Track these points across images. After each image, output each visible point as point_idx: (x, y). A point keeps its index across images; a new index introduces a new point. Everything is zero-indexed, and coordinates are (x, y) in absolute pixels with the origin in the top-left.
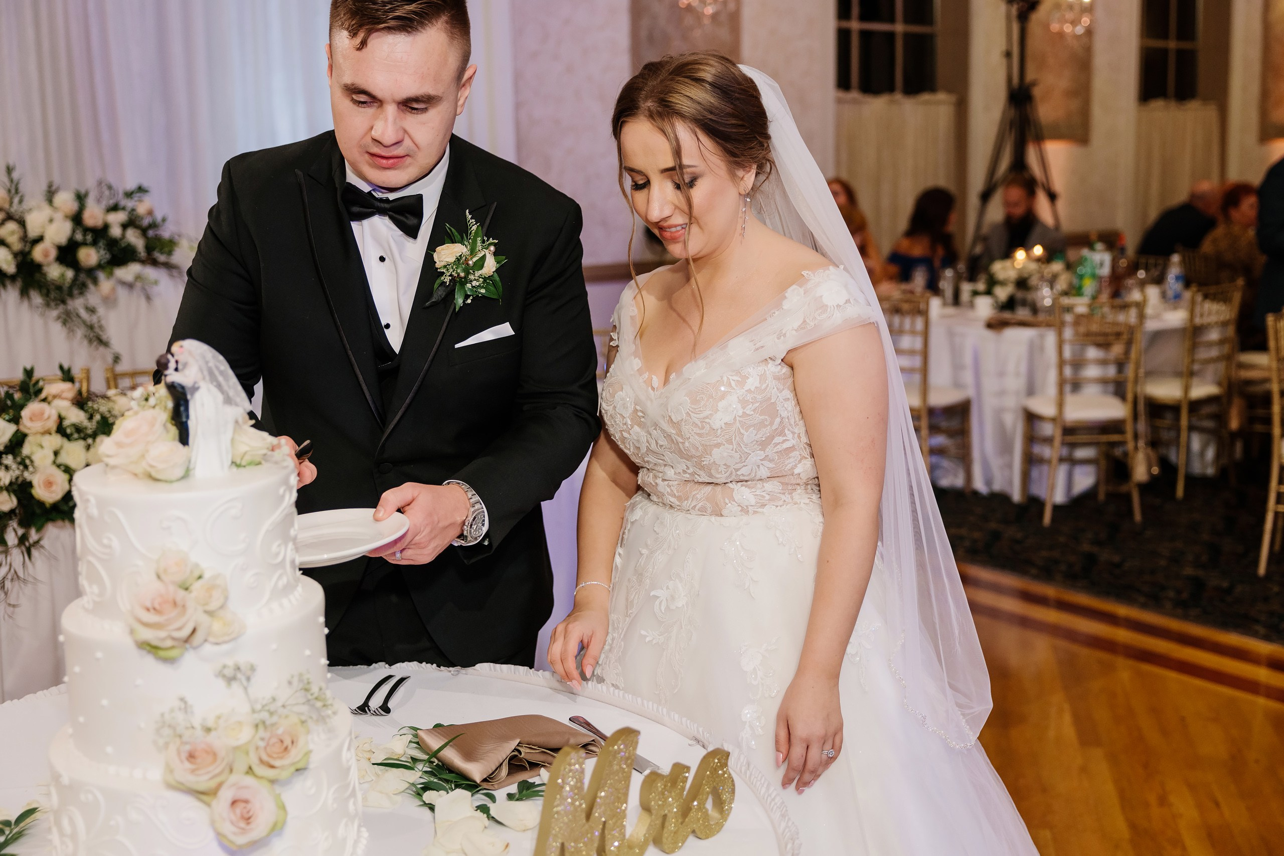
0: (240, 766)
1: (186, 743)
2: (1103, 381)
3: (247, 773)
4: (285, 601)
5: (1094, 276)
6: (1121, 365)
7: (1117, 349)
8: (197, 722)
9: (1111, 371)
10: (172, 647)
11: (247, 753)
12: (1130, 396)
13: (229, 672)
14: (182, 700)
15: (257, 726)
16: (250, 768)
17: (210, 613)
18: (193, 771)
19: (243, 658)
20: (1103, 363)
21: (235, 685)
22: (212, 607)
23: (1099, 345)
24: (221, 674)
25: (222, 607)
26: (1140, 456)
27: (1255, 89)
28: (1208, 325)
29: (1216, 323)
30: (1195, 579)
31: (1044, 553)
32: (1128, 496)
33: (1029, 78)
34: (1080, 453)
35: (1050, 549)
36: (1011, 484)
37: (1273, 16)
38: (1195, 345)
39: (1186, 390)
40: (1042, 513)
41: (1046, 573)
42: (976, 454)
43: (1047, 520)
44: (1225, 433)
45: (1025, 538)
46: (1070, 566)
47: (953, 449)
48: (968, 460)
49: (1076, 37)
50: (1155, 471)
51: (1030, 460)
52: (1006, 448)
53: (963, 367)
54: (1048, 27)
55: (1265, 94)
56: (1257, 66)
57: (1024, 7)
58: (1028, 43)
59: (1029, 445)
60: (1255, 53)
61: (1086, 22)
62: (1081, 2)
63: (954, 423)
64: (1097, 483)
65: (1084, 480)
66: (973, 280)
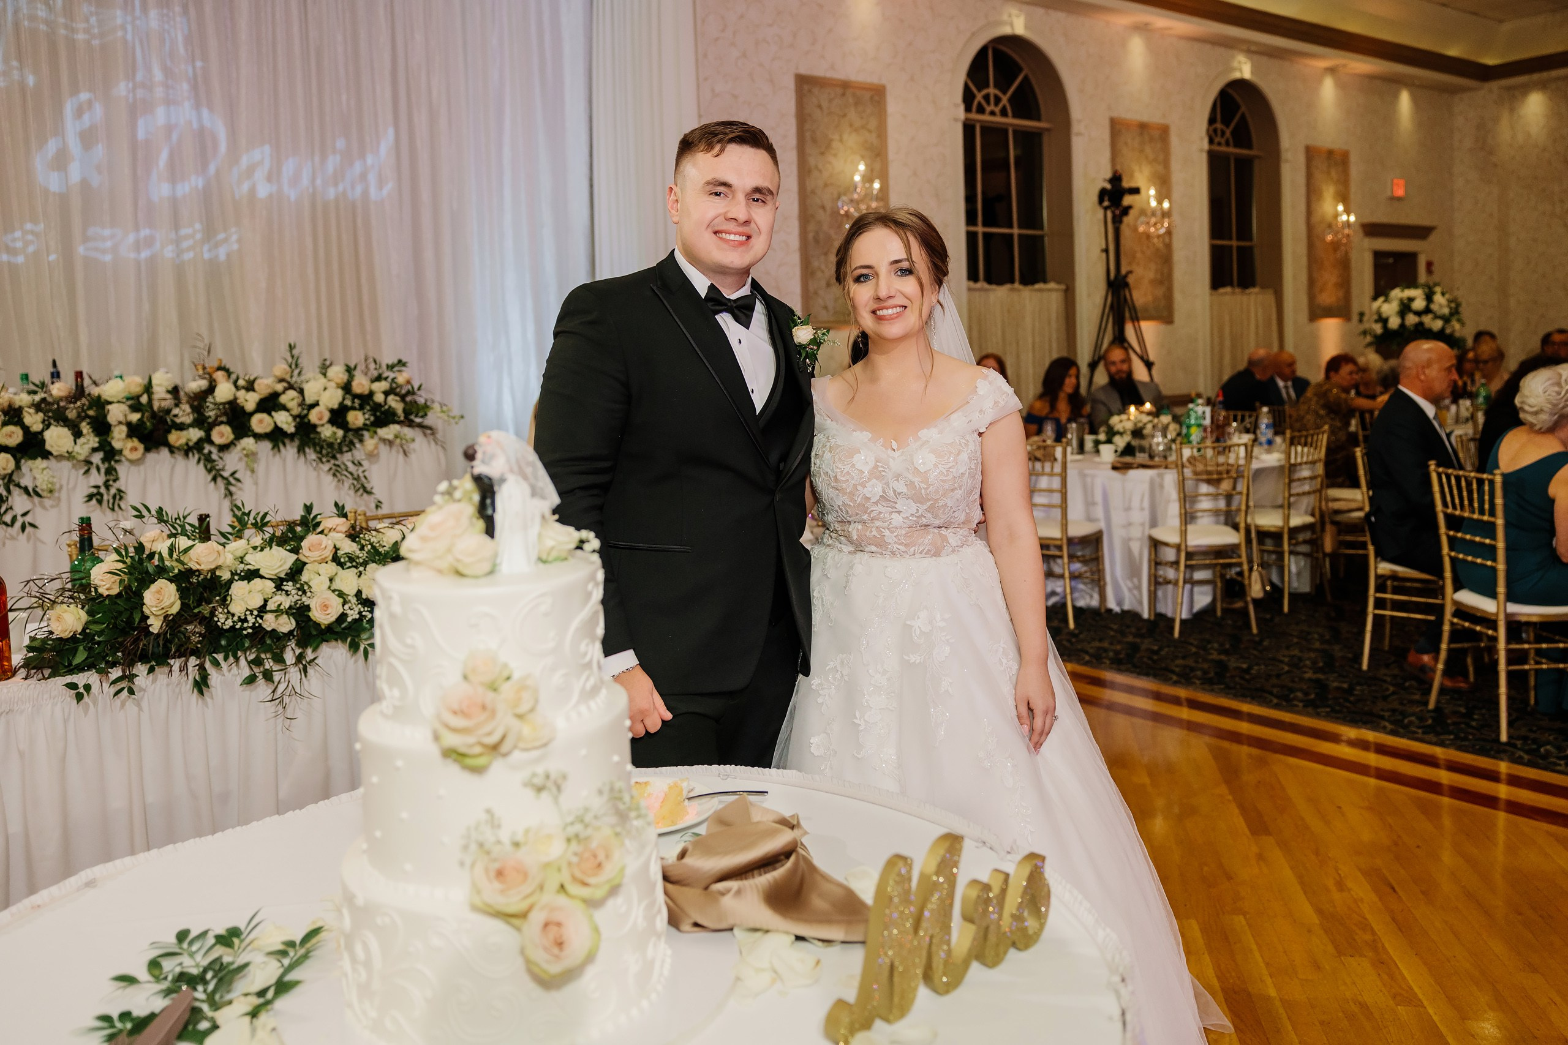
0: (552, 884)
1: (495, 860)
2: (1216, 512)
3: (558, 892)
4: (592, 704)
5: (1199, 426)
6: (1229, 498)
7: (1226, 485)
8: (505, 836)
9: (1222, 504)
10: (480, 755)
11: (559, 870)
12: (1242, 525)
13: (538, 781)
14: (488, 811)
15: (569, 840)
16: (562, 886)
17: (520, 717)
18: (502, 892)
19: (554, 765)
20: (1215, 497)
21: (544, 795)
22: (523, 708)
23: (1209, 482)
24: (528, 784)
25: (532, 710)
26: (1255, 575)
27: (1304, 278)
28: (1300, 464)
29: (1306, 463)
30: (1317, 681)
31: (1179, 662)
32: (1245, 612)
33: (1123, 271)
34: (1199, 575)
35: (1184, 658)
36: (1141, 603)
37: (1315, 219)
38: (1291, 481)
39: (1287, 519)
40: (1172, 628)
41: (1185, 678)
42: (1108, 578)
43: (1176, 634)
44: (1321, 555)
45: (1161, 649)
46: (1205, 672)
47: (1088, 574)
48: (1102, 583)
49: (1159, 236)
50: (1268, 588)
51: (1156, 582)
52: (1133, 571)
53: (1094, 504)
54: (1135, 229)
55: (1311, 282)
56: (1304, 261)
57: (1118, 212)
58: (1123, 241)
59: (1156, 569)
60: (1302, 249)
61: (1166, 225)
62: (1162, 208)
63: (1088, 552)
64: (1214, 600)
65: (1203, 598)
66: (1093, 431)
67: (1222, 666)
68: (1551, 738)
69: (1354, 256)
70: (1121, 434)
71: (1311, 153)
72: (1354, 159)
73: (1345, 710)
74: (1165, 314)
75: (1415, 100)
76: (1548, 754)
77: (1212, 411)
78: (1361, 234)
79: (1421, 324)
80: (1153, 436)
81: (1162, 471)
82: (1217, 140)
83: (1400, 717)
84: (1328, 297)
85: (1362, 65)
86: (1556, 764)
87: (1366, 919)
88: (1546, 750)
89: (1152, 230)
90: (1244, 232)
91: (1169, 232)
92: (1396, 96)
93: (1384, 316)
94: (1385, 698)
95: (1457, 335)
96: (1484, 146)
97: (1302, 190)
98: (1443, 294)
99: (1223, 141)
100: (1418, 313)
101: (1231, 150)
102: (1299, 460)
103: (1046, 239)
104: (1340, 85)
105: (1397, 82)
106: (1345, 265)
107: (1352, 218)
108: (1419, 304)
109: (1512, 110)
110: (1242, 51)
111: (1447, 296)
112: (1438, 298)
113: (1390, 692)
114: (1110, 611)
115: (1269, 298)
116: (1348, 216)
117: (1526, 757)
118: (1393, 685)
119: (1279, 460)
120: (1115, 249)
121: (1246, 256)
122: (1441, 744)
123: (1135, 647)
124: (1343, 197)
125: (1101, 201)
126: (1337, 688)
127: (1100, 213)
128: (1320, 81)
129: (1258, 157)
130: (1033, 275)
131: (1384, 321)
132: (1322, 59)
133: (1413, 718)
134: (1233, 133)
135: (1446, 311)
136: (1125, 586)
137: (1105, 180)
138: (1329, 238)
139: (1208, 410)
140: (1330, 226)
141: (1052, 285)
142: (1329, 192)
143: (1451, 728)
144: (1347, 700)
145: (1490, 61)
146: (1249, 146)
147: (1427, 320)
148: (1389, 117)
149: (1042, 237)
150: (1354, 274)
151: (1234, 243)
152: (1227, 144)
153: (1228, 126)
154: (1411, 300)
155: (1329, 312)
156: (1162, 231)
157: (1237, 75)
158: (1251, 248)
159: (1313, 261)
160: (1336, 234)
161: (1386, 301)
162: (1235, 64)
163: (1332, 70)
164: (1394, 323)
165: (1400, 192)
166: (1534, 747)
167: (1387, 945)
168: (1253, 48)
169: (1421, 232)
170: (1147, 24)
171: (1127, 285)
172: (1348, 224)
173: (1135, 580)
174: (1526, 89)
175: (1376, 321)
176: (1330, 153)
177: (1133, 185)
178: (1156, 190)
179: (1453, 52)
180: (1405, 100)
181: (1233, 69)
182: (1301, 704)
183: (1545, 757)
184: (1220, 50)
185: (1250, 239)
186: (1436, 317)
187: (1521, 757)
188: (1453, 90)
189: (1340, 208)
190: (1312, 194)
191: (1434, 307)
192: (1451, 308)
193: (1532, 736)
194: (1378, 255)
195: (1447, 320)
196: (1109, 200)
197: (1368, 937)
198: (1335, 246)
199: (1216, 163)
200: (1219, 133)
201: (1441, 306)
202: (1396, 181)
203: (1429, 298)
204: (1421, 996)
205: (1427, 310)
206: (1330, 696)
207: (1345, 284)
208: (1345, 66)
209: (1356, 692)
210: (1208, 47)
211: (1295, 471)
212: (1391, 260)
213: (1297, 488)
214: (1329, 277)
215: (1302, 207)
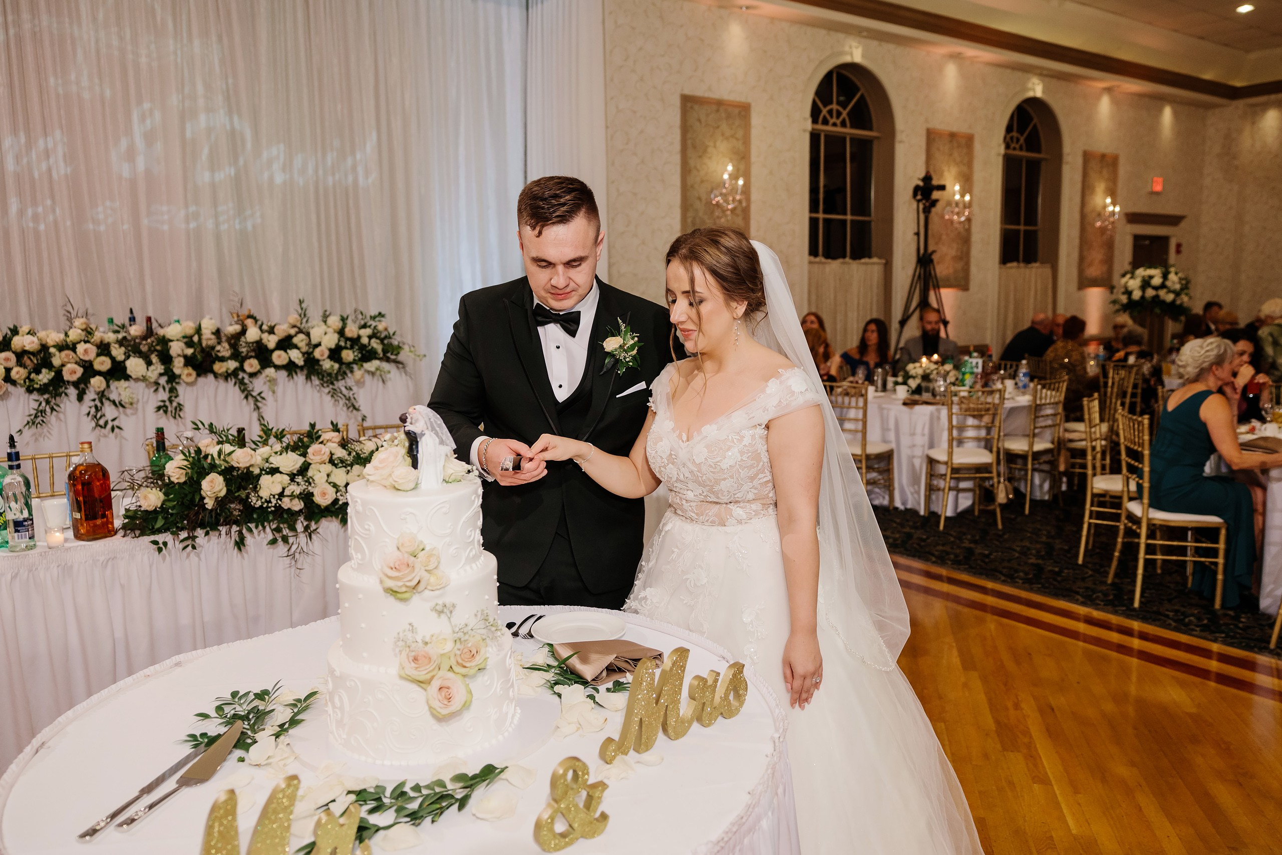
0: (445, 666)
1: (413, 651)
2: (977, 440)
3: (448, 670)
5: (972, 373)
6: (988, 429)
7: (986, 419)
8: (419, 638)
9: (983, 433)
10: (406, 592)
11: (450, 658)
12: (994, 449)
13: (439, 608)
14: (410, 624)
15: (455, 641)
16: (451, 667)
17: (428, 571)
18: (416, 669)
19: (448, 599)
20: (977, 427)
21: (443, 616)
22: (430, 567)
23: (974, 417)
24: (433, 610)
25: (436, 568)
26: (1002, 486)
27: (1075, 255)
28: (1044, 404)
29: (1049, 404)
30: (1037, 565)
31: (940, 548)
32: (993, 513)
33: (930, 249)
34: (963, 485)
35: (943, 545)
36: (919, 504)
37: (1088, 209)
38: (1036, 417)
39: (1031, 445)
40: (939, 522)
41: (941, 560)
42: (896, 485)
43: (941, 527)
44: (1056, 473)
45: (928, 538)
46: (956, 556)
47: (882, 481)
48: (891, 488)
49: (960, 223)
50: (1011, 496)
51: (931, 489)
52: (915, 481)
53: (888, 430)
54: (943, 217)
55: (1082, 259)
56: (1077, 242)
57: (927, 204)
58: (930, 227)
59: (931, 480)
60: (1076, 233)
61: (967, 213)
62: (964, 201)
63: (883, 465)
64: (973, 504)
65: (965, 502)
66: (895, 375)
67: (970, 552)
68: (1196, 612)
69: (1117, 239)
70: (914, 377)
71: (1087, 157)
72: (1122, 161)
73: (1052, 587)
74: (962, 283)
75: (1176, 114)
76: (1190, 622)
77: (984, 362)
78: (1124, 221)
79: (1157, 296)
80: (936, 381)
81: (940, 407)
82: (1013, 145)
83: (1090, 593)
84: (1094, 271)
85: (1133, 86)
86: (1193, 630)
87: (1028, 728)
88: (1190, 621)
89: (955, 217)
90: (1031, 218)
91: (969, 220)
92: (1160, 111)
93: (1130, 289)
94: (1083, 579)
95: (1185, 305)
96: (1229, 152)
97: (1079, 186)
98: (1176, 274)
99: (1017, 146)
100: (1156, 288)
101: (1024, 153)
102: (1043, 401)
103: (873, 225)
104: (1115, 102)
105: (1162, 99)
106: (1110, 246)
107: (1117, 209)
108: (1157, 281)
109: (1253, 123)
110: (1036, 74)
111: (1180, 275)
112: (1172, 277)
113: (1088, 575)
114: (896, 509)
115: (1047, 271)
116: (1114, 207)
117: (1174, 624)
118: (1092, 570)
119: (1029, 401)
120: (924, 233)
121: (1031, 237)
122: (1115, 613)
123: (909, 536)
124: (1112, 192)
125: (915, 194)
126: (1051, 571)
127: (915, 204)
128: (1098, 98)
129: (1046, 159)
130: (861, 251)
131: (1129, 293)
132: (1101, 81)
133: (1100, 594)
134: (1026, 140)
135: (1178, 287)
136: (909, 490)
137: (919, 179)
138: (1098, 224)
139: (980, 361)
140: (1099, 215)
141: (875, 260)
142: (1100, 188)
143: (1126, 602)
144: (1055, 580)
145: (1238, 83)
146: (1039, 151)
147: (1162, 293)
148: (1154, 127)
149: (869, 222)
150: (1117, 253)
151: (1022, 228)
152: (1021, 149)
153: (1022, 134)
154: (1151, 277)
155: (1094, 283)
156: (963, 219)
157: (1031, 94)
158: (1035, 232)
159: (1084, 243)
160: (1103, 222)
161: (1132, 278)
162: (1030, 85)
163: (1109, 90)
164: (1137, 295)
165: (1158, 188)
166: (1182, 617)
167: (1038, 746)
168: (1045, 72)
169: (1174, 220)
170: (960, 53)
171: (931, 261)
172: (1113, 213)
173: (916, 487)
174: (1265, 107)
175: (1124, 293)
176: (1103, 156)
177: (942, 183)
178: (960, 186)
179: (1207, 76)
180: (1167, 114)
181: (1029, 90)
182: (1021, 582)
183: (1186, 625)
184: (1019, 74)
185: (1035, 224)
186: (1170, 291)
187: (1170, 624)
188: (1208, 107)
189: (1109, 200)
190: (1086, 189)
191: (1168, 283)
192: (1182, 284)
193: (1183, 609)
194: (1137, 238)
195: (1177, 294)
196: (921, 195)
197: (1026, 740)
198: (1103, 230)
199: (1010, 165)
200: (1015, 140)
201: (1174, 283)
202: (1155, 179)
203: (1165, 276)
204: (1051, 778)
205: (1163, 286)
206: (1044, 576)
207: (1109, 261)
208: (1118, 87)
209: (1063, 574)
210: (1008, 71)
211: (1040, 410)
212: (1147, 242)
213: (1042, 423)
214: (1096, 255)
215: (1078, 199)
